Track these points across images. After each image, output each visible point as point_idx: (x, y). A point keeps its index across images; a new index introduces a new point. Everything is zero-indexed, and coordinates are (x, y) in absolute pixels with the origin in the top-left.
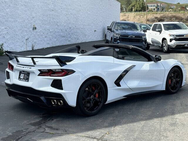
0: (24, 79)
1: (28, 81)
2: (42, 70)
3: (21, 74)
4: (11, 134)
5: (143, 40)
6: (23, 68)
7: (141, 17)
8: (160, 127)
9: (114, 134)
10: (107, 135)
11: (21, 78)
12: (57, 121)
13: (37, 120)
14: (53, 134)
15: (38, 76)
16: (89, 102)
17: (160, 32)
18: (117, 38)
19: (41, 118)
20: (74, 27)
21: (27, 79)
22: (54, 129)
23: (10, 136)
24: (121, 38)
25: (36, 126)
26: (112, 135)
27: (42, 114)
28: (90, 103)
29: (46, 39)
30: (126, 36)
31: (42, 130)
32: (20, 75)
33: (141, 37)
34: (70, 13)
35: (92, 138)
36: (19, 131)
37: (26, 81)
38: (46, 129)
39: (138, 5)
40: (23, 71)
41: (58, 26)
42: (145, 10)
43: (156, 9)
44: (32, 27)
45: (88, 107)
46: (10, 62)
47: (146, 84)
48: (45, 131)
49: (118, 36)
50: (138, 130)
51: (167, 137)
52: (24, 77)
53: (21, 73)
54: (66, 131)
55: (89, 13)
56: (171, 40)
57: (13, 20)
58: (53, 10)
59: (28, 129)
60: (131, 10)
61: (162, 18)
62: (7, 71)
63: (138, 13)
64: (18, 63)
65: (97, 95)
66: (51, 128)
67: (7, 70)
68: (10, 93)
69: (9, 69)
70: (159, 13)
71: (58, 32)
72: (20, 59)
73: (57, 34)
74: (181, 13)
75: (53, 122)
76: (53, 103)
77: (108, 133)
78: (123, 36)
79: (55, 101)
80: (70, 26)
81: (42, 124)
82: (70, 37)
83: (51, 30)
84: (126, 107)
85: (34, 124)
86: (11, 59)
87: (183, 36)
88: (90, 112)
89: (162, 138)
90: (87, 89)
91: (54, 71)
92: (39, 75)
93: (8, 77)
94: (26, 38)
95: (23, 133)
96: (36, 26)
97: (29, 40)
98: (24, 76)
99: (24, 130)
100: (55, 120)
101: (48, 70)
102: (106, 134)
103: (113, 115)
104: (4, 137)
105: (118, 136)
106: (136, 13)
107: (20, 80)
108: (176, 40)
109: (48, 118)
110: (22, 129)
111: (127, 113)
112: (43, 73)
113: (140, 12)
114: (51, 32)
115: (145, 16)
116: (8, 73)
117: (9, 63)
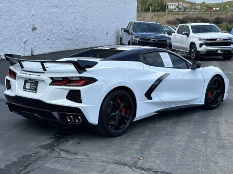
0: (30, 89)
1: (36, 92)
2: (55, 79)
3: (27, 83)
4: (16, 159)
5: (168, 44)
6: (29, 76)
7: (160, 18)
8: (206, 151)
9: (149, 159)
10: (140, 161)
11: (27, 88)
12: (73, 143)
13: (49, 142)
14: (71, 159)
15: (49, 85)
16: (114, 118)
17: (188, 35)
18: (136, 41)
19: (53, 140)
20: (82, 28)
21: (35, 90)
22: (72, 153)
23: (15, 162)
24: (141, 42)
25: (48, 150)
26: (147, 161)
27: (53, 134)
28: (115, 120)
29: (48, 42)
30: (147, 40)
31: (57, 155)
32: (25, 84)
33: (166, 41)
34: (77, 11)
35: (122, 164)
36: (26, 156)
37: (33, 92)
38: (62, 153)
39: (156, 4)
40: (30, 79)
41: (63, 26)
42: (164, 10)
43: (177, 9)
44: (32, 27)
45: (112, 126)
46: (11, 67)
47: (180, 97)
48: (60, 156)
49: (138, 40)
50: (178, 153)
51: (216, 163)
52: (30, 87)
53: (26, 81)
54: (87, 156)
55: (100, 11)
56: (201, 45)
57: (7, 18)
58: (56, 7)
59: (37, 153)
60: (148, 10)
61: (185, 20)
62: (7, 80)
63: (157, 13)
64: (22, 69)
65: (124, 110)
66: (67, 151)
67: (8, 77)
68: (12, 108)
69: (11, 76)
70: (182, 14)
71: (63, 34)
72: (25, 64)
73: (61, 36)
74: (208, 14)
75: (69, 143)
76: (69, 120)
77: (141, 158)
78: (143, 39)
79: (71, 117)
80: (77, 26)
81: (55, 146)
82: (77, 40)
83: (54, 31)
84: (158, 125)
85: (45, 147)
86: (12, 64)
87: (216, 40)
88: (115, 131)
89: (211, 164)
90: (111, 102)
91: (70, 79)
92: (51, 84)
93: (9, 87)
94: (24, 40)
95: (32, 159)
96: (36, 26)
97: (28, 43)
98: (31, 85)
99: (33, 155)
100: (71, 142)
101: (62, 77)
102: (139, 159)
103: (143, 135)
104: (8, 163)
105: (154, 162)
106: (154, 13)
107: (25, 91)
108: (207, 44)
109: (61, 139)
110: (30, 153)
111: (161, 133)
112: (55, 82)
113: (159, 12)
114: (54, 34)
115: (165, 18)
116: (8, 81)
117: (10, 70)
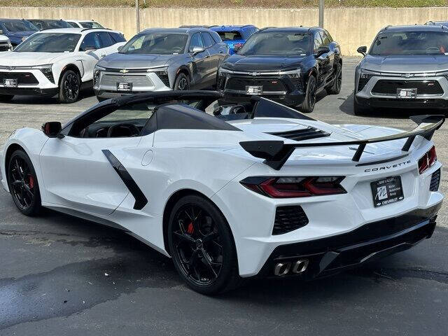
0: (390, 198)
3: (378, 189)
11: (381, 198)
21: (400, 195)
52: (388, 193)
53: (374, 185)
98: (388, 189)
107: (381, 205)
